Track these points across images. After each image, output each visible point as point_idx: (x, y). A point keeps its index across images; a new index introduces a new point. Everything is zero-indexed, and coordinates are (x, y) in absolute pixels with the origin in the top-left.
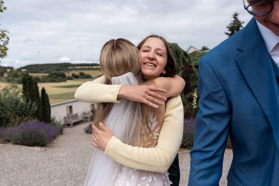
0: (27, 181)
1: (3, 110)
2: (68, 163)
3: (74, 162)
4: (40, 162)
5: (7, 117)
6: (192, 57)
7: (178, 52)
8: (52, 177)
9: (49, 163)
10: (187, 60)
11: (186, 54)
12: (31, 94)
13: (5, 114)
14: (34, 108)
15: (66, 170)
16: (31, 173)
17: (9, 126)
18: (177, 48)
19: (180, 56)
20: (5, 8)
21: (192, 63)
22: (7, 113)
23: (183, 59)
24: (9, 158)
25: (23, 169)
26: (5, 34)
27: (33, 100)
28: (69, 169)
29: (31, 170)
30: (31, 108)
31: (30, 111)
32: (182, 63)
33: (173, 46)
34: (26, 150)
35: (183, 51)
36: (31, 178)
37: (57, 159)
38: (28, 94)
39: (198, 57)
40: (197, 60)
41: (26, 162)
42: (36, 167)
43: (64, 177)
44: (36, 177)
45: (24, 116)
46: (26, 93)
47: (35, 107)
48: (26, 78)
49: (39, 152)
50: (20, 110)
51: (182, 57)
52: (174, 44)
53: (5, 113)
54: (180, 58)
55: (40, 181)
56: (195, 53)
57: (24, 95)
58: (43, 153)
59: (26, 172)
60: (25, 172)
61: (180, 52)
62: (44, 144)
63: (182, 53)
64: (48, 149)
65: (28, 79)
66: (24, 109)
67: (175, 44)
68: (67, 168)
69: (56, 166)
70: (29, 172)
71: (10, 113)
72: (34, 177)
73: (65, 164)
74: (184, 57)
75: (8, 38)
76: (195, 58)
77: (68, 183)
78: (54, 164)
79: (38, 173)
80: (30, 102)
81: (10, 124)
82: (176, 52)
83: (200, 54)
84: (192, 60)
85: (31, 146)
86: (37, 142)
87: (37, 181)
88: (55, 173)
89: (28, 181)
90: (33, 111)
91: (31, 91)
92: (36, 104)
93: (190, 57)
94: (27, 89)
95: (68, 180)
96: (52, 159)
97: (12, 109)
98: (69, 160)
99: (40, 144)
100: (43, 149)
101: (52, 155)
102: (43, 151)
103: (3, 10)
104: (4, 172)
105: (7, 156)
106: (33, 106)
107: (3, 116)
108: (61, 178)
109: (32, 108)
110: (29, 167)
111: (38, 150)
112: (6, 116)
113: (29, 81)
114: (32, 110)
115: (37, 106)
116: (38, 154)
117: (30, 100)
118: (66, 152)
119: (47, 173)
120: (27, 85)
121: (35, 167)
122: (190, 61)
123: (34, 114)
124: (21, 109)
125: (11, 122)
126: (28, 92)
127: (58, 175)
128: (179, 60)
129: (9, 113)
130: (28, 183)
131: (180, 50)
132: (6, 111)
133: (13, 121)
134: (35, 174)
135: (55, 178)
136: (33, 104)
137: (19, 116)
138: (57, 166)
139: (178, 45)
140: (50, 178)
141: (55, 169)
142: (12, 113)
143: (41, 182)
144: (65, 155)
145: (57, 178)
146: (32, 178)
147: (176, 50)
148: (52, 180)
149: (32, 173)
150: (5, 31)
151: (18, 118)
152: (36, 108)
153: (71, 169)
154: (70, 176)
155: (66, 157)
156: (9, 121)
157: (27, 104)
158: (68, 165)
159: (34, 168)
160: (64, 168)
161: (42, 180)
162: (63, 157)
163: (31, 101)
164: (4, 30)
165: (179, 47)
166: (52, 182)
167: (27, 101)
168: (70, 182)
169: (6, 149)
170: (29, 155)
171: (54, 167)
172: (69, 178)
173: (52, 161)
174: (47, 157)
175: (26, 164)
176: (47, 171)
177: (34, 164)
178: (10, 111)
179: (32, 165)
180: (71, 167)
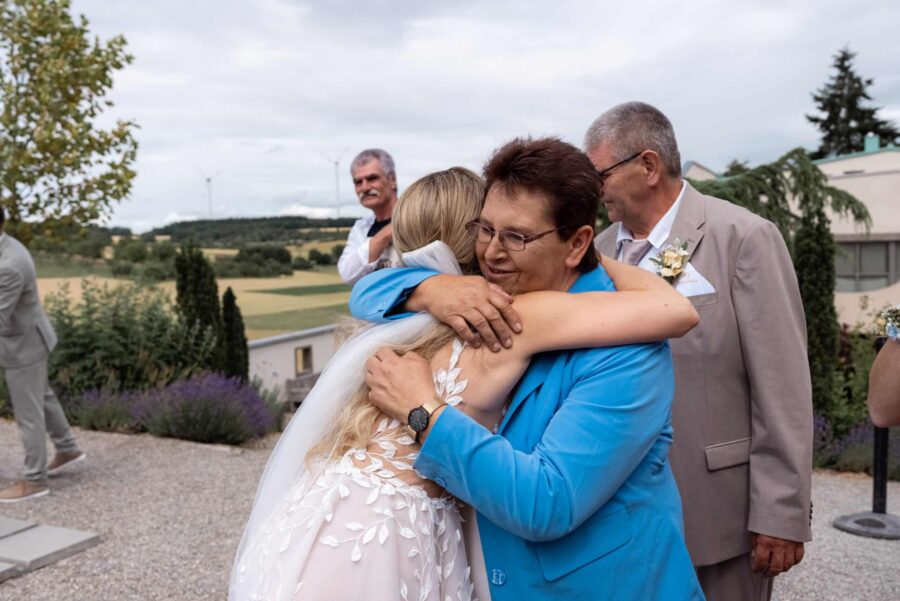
0: (203, 518)
1: (125, 346)
4: (233, 478)
5: (138, 365)
12: (199, 303)
13: (133, 358)
14: (208, 344)
16: (211, 500)
17: (143, 390)
20: (129, 59)
22: (138, 354)
24: (150, 466)
25: (190, 492)
26: (128, 133)
27: (206, 322)
29: (211, 494)
30: (199, 341)
31: (197, 352)
34: (193, 451)
36: (214, 511)
38: (191, 303)
41: (196, 478)
42: (225, 488)
44: (226, 509)
45: (180, 364)
46: (187, 302)
47: (211, 339)
48: (188, 256)
49: (227, 457)
50: (172, 347)
53: (132, 353)
55: (237, 518)
57: (179, 306)
58: (238, 458)
59: (200, 499)
60: (197, 499)
62: (241, 438)
64: (247, 451)
66: (180, 347)
70: (207, 500)
71: (146, 353)
72: (220, 511)
75: (135, 145)
79: (230, 501)
80: (198, 326)
81: (146, 385)
85: (204, 442)
86: (222, 431)
87: (229, 518)
89: (207, 517)
90: (204, 352)
91: (201, 296)
92: (214, 330)
94: (189, 288)
97: (150, 344)
99: (230, 437)
100: (238, 450)
102: (237, 456)
103: (124, 63)
104: (144, 498)
105: (146, 463)
106: (207, 338)
107: (127, 362)
109: (204, 344)
110: (205, 489)
111: (225, 452)
112: (135, 361)
113: (195, 265)
114: (202, 349)
115: (215, 338)
116: (226, 461)
117: (198, 321)
120: (190, 277)
121: (220, 488)
123: (208, 362)
124: (174, 343)
125: (147, 380)
126: (192, 296)
129: (143, 354)
130: (206, 521)
132: (134, 348)
133: (152, 377)
134: (223, 504)
136: (205, 332)
137: (169, 363)
142: (149, 356)
143: (240, 520)
146: (217, 512)
149: (215, 501)
150: (129, 124)
151: (166, 370)
152: (213, 344)
156: (144, 377)
157: (189, 333)
159: (217, 490)
161: (242, 516)
163: (200, 324)
164: (125, 121)
167: (191, 323)
169: (140, 448)
170: (202, 462)
174: (250, 469)
175: (197, 482)
177: (218, 483)
178: (145, 348)
179: (213, 483)
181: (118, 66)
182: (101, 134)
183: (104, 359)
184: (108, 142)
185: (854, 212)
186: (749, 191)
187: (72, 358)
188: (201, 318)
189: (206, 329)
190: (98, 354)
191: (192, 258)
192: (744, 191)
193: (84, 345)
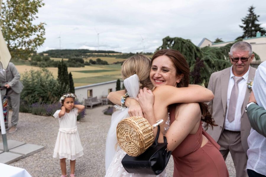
1: (44, 90)
2: (100, 133)
3: (105, 132)
5: (48, 96)
6: (203, 52)
7: (191, 48)
8: (90, 141)
9: (86, 132)
10: (198, 55)
11: (197, 49)
12: (64, 78)
13: (46, 94)
14: (67, 90)
15: (99, 137)
17: (49, 103)
18: (190, 44)
19: (192, 51)
20: (43, 4)
21: (202, 57)
22: (48, 93)
23: (195, 54)
24: (54, 126)
26: (43, 26)
28: (102, 137)
30: (64, 89)
32: (194, 57)
33: (187, 42)
35: (195, 46)
37: (91, 130)
38: (62, 78)
39: (208, 52)
40: (207, 55)
43: (99, 141)
45: (59, 96)
47: (68, 89)
48: (61, 64)
50: (57, 91)
51: (195, 52)
52: (187, 40)
53: (46, 92)
54: (192, 53)
56: (206, 48)
57: (59, 79)
58: (79, 125)
61: (193, 48)
63: (195, 48)
64: (81, 123)
65: (63, 65)
66: (59, 90)
67: (189, 40)
68: (100, 136)
69: (91, 134)
71: (50, 93)
73: (98, 133)
74: (196, 52)
75: (44, 29)
76: (205, 53)
77: (103, 145)
78: (90, 132)
80: (64, 85)
81: (50, 102)
82: (189, 47)
83: (211, 50)
84: (203, 54)
88: (92, 139)
91: (65, 76)
92: (68, 86)
93: (202, 52)
94: (62, 73)
95: (103, 144)
96: (87, 129)
97: (51, 90)
98: (101, 131)
101: (86, 127)
102: (79, 124)
103: (42, 6)
104: (54, 136)
105: (53, 125)
107: (44, 95)
108: (97, 142)
109: (66, 90)
112: (47, 95)
113: (63, 67)
115: (69, 89)
117: (64, 83)
118: (96, 125)
119: (86, 138)
120: (62, 70)
122: (201, 56)
124: (58, 90)
125: (50, 100)
126: (62, 76)
127: (94, 140)
128: (191, 54)
129: (49, 93)
131: (193, 46)
132: (47, 91)
133: (52, 100)
135: (93, 142)
137: (56, 95)
138: (93, 134)
139: (191, 41)
140: (89, 142)
141: (91, 136)
142: (51, 93)
144: (96, 127)
145: (94, 142)
147: (189, 46)
148: (91, 143)
150: (43, 23)
151: (56, 98)
153: (104, 136)
154: (103, 141)
155: (98, 129)
156: (49, 99)
157: (62, 87)
158: (101, 134)
160: (97, 136)
162: (95, 128)
165: (192, 43)
166: (91, 144)
167: (62, 84)
168: (104, 145)
169: (50, 121)
171: (90, 135)
172: (103, 142)
173: (87, 130)
174: (83, 128)
176: (86, 137)
178: (50, 91)
180: (103, 136)
181: (40, 6)
182: (35, 26)
183: (38, 94)
184: (37, 29)
185: (256, 58)
186: (226, 51)
187: (28, 93)
188: (65, 82)
189: (67, 86)
190: (36, 93)
191: (62, 65)
192: (224, 51)
193: (32, 90)
